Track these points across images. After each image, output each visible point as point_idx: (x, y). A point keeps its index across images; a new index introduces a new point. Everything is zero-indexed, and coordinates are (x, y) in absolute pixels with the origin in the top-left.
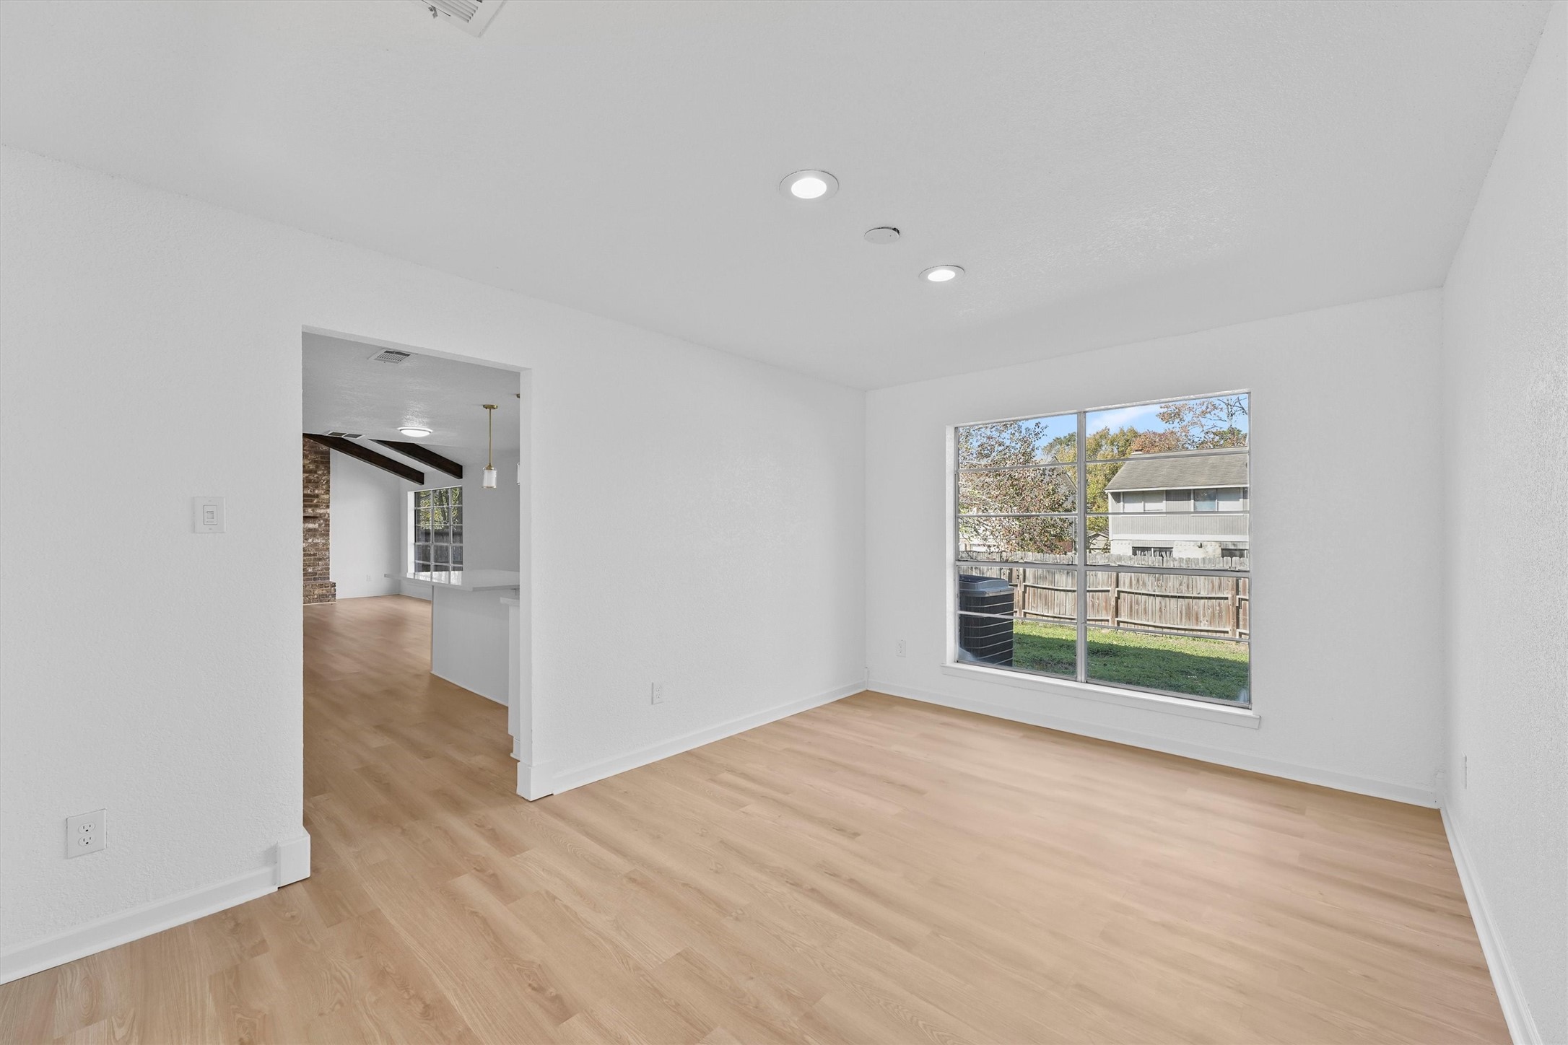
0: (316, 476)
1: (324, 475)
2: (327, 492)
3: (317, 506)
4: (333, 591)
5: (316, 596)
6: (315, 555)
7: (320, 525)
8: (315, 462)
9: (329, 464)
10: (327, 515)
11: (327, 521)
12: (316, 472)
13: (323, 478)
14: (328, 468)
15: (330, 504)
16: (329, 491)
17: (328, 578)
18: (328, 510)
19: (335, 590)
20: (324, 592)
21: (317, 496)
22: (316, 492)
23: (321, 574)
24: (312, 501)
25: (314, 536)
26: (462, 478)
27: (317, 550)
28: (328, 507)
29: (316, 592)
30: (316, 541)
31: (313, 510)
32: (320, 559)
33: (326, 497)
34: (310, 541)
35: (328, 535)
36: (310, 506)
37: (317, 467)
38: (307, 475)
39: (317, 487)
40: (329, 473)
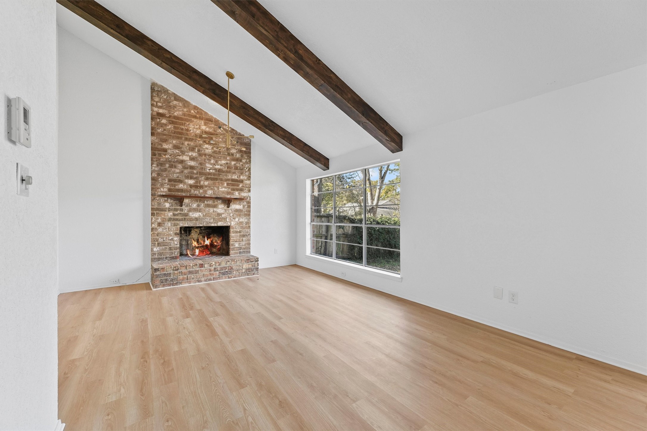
0: (241, 163)
1: (246, 163)
2: (249, 178)
3: (241, 190)
4: (256, 265)
5: (244, 271)
6: (240, 232)
7: (244, 206)
8: (241, 151)
9: (250, 154)
10: (249, 198)
11: (249, 203)
12: (241, 161)
13: (246, 166)
14: (250, 157)
15: (251, 189)
16: (250, 177)
17: (249, 252)
18: (249, 194)
19: (258, 264)
20: (250, 266)
21: (242, 181)
22: (242, 177)
23: (244, 249)
24: (238, 186)
25: (240, 215)
26: (402, 150)
27: (242, 227)
28: (249, 191)
29: (244, 267)
30: (241, 220)
31: (239, 194)
32: (244, 236)
33: (248, 182)
34: (237, 220)
35: (249, 215)
36: (237, 190)
37: (242, 156)
38: (235, 162)
39: (242, 174)
40: (250, 161)
